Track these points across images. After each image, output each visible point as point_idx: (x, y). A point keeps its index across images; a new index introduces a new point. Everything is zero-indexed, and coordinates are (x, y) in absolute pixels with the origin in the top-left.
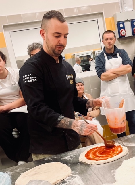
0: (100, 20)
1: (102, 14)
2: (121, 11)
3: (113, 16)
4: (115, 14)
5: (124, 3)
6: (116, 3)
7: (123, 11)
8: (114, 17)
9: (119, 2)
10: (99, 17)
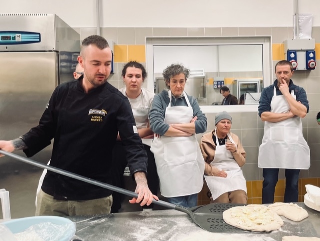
0: (266, 45)
1: (269, 38)
2: (295, 38)
3: (284, 42)
4: (286, 41)
5: (300, 29)
6: (290, 28)
7: (297, 38)
8: (285, 44)
9: (294, 28)
10: (265, 42)
